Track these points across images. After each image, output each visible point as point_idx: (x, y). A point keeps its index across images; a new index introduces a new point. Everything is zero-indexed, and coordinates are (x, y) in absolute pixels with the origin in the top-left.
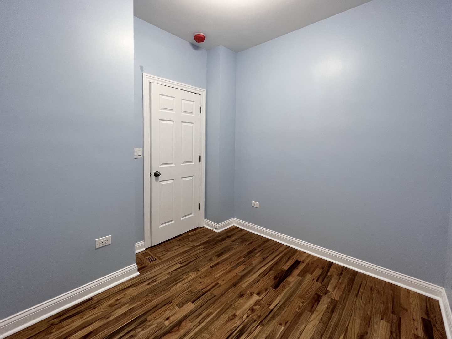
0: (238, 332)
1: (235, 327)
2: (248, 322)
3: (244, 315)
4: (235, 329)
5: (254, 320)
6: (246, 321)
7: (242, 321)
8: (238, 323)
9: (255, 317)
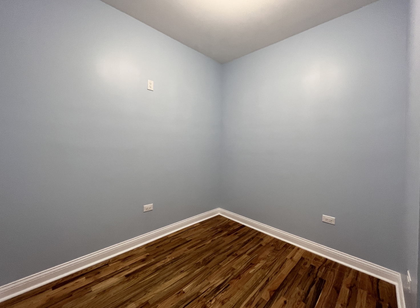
0: (221, 288)
1: (223, 293)
2: (212, 296)
3: (215, 302)
4: (223, 291)
5: (206, 297)
6: (213, 297)
7: (217, 297)
8: (220, 295)
9: (204, 300)
